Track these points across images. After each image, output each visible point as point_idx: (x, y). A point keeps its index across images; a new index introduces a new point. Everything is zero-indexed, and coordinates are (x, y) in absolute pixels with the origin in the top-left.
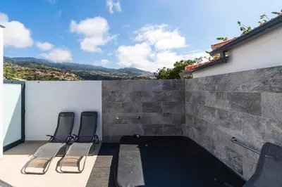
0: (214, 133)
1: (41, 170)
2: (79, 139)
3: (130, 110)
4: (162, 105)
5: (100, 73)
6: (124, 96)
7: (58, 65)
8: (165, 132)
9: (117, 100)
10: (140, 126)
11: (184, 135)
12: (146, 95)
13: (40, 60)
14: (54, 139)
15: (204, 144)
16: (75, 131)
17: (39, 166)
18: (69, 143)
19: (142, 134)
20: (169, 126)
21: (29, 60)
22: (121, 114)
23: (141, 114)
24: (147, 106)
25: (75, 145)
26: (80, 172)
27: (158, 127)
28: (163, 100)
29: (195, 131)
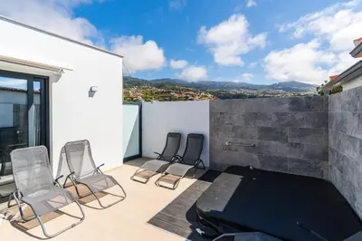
0: (355, 176)
1: (144, 180)
2: (183, 161)
3: (242, 136)
4: (288, 131)
5: (243, 91)
6: (235, 117)
7: (192, 85)
8: (291, 169)
9: (226, 122)
10: (255, 156)
11: (325, 178)
12: (264, 117)
13: (175, 80)
14: (161, 157)
15: (346, 194)
16: (181, 153)
17: (144, 177)
18: (172, 162)
19: (258, 166)
20: (299, 161)
21: (164, 82)
22: (231, 140)
23: (256, 141)
24: (266, 132)
25: (176, 165)
26: (174, 189)
27: (281, 161)
28: (288, 124)
29: (338, 173)
